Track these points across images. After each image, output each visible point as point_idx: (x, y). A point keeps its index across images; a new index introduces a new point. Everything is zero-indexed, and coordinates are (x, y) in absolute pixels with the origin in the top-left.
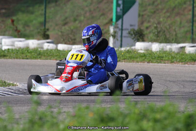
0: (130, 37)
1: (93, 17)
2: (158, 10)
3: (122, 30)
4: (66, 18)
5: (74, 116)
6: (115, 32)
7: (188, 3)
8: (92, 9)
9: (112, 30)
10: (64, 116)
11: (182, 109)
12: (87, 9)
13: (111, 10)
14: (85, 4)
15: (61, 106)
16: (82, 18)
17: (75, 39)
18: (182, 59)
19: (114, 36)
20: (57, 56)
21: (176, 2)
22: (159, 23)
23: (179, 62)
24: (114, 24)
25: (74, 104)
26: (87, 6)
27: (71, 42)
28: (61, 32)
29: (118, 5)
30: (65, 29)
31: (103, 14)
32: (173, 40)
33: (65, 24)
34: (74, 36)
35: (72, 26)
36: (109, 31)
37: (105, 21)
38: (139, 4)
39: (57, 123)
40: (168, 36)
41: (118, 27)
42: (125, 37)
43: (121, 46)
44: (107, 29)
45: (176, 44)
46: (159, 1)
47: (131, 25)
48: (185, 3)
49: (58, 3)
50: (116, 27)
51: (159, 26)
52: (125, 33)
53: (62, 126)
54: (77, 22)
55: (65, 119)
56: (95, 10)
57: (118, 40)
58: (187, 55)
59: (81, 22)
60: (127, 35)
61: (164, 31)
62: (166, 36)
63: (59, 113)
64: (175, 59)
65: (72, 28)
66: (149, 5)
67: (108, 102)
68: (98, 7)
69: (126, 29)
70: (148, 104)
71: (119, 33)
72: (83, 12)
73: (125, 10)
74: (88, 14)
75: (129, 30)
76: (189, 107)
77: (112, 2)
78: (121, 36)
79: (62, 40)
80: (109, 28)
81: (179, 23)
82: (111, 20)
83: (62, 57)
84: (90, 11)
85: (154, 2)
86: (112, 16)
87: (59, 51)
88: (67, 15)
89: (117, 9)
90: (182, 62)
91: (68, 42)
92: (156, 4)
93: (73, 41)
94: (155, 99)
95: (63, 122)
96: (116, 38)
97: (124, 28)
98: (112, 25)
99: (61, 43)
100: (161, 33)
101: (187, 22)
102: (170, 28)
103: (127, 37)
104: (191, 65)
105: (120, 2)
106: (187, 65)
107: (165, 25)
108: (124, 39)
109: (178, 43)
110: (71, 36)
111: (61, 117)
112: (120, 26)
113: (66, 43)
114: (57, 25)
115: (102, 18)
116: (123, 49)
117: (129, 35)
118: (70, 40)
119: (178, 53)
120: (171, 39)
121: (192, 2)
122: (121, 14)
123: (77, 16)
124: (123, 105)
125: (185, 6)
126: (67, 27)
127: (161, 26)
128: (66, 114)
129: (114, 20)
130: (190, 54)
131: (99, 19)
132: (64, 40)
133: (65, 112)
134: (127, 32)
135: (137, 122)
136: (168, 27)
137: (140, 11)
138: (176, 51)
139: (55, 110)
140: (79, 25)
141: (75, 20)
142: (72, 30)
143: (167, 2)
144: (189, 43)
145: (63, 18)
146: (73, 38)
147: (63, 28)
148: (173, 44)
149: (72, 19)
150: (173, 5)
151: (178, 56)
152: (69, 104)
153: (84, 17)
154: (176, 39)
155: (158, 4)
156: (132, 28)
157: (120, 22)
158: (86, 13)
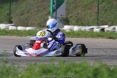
1: (39, 11)
2: (77, 6)
3: (56, 18)
4: (23, 11)
5: (27, 69)
7: (95, 2)
8: (38, 6)
9: (50, 18)
10: (21, 70)
11: (92, 65)
12: (35, 6)
13: (50, 6)
14: (34, 2)
15: (19, 64)
16: (32, 11)
17: (28, 24)
18: (92, 35)
20: (17, 34)
21: (88, 2)
22: (78, 14)
23: (90, 37)
24: (51, 14)
25: (27, 62)
26: (35, 4)
27: (26, 26)
28: (20, 19)
29: (53, 3)
31: (45, 9)
32: (86, 24)
33: (22, 14)
34: (27, 21)
35: (26, 16)
37: (46, 13)
38: (67, 3)
39: (17, 74)
40: (83, 22)
45: (88, 27)
46: (78, 1)
47: (61, 15)
48: (93, 2)
49: (17, 2)
51: (78, 16)
53: (20, 76)
54: (29, 13)
56: (40, 6)
58: (95, 33)
59: (31, 13)
61: (81, 19)
62: (82, 22)
63: (19, 68)
64: (87, 36)
65: (26, 17)
66: (72, 3)
67: (48, 61)
68: (41, 5)
69: (58, 18)
70: (71, 62)
72: (32, 8)
73: (58, 6)
74: (36, 9)
75: (60, 18)
76: (96, 64)
77: (50, 2)
79: (20, 24)
80: (48, 17)
81: (90, 14)
83: (20, 34)
84: (37, 7)
85: (75, 2)
86: (50, 10)
87: (18, 31)
88: (23, 9)
89: (53, 6)
90: (92, 37)
91: (24, 25)
95: (21, 73)
98: (50, 15)
99: (20, 26)
100: (79, 20)
101: (94, 13)
102: (84, 17)
104: (97, 39)
105: (55, 2)
106: (94, 39)
109: (89, 26)
110: (25, 22)
112: (55, 16)
113: (22, 26)
114: (17, 15)
115: (44, 11)
117: (60, 21)
118: (25, 24)
119: (89, 32)
121: (98, 2)
122: (55, 8)
123: (29, 10)
124: (56, 63)
125: (93, 4)
126: (23, 16)
127: (80, 15)
128: (22, 68)
129: (51, 12)
130: (96, 32)
131: (42, 11)
132: (21, 24)
133: (22, 67)
134: (59, 19)
136: (83, 16)
137: (66, 7)
138: (88, 31)
139: (16, 66)
140: (30, 15)
141: (28, 12)
142: (26, 18)
143: (83, 1)
144: (96, 26)
145: (21, 11)
146: (27, 23)
147: (21, 17)
148: (87, 27)
149: (26, 11)
150: (86, 3)
151: (89, 34)
152: (25, 62)
153: (34, 10)
154: (88, 23)
155: (77, 3)
156: (62, 17)
157: (55, 13)
158: (34, 8)
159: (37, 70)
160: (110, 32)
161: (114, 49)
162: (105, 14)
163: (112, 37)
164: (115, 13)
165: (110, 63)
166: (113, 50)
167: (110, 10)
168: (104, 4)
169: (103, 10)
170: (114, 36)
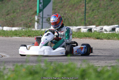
0: (47, 23)
1: (25, 10)
2: (64, 6)
3: (43, 18)
4: (9, 11)
5: (13, 71)
6: (38, 19)
7: (82, 2)
8: (24, 5)
9: (36, 18)
10: (7, 71)
11: (79, 66)
12: (21, 5)
13: (36, 6)
14: (20, 2)
15: (6, 65)
16: (18, 11)
17: (14, 24)
18: (79, 35)
19: (38, 22)
20: (3, 34)
21: (75, 1)
22: (65, 14)
23: (77, 38)
24: (37, 14)
25: (13, 63)
26: (21, 4)
27: (12, 26)
28: (6, 19)
29: (40, 3)
30: (8, 17)
31: (31, 9)
32: (73, 24)
33: (8, 14)
34: (13, 22)
35: (12, 15)
36: (34, 18)
37: (32, 13)
38: (53, 2)
39: (3, 75)
40: (70, 22)
41: (40, 17)
42: (44, 22)
43: (42, 28)
44: (33, 17)
46: (65, 1)
47: (48, 15)
48: (80, 2)
49: (3, 2)
50: (39, 16)
51: (65, 16)
52: (44, 20)
53: (6, 77)
54: (15, 13)
55: (8, 73)
56: (26, 6)
57: (40, 24)
58: (82, 33)
59: (17, 13)
60: (46, 21)
61: (68, 19)
62: (69, 22)
63: (4, 69)
64: (74, 36)
65: (12, 17)
66: (59, 3)
67: (34, 62)
68: (28, 4)
69: (45, 18)
70: (58, 63)
71: (41, 20)
72: (18, 7)
73: (44, 6)
74: (22, 9)
75: (47, 18)
76: (83, 65)
77: (36, 1)
78: (42, 22)
79: (6, 24)
80: (35, 17)
81: (77, 14)
82: (36, 12)
83: (6, 34)
84: (23, 7)
85: (62, 1)
86: (37, 9)
87: (4, 31)
88: (9, 9)
89: (39, 5)
90: (79, 38)
91: (10, 26)
92: (63, 2)
93: (13, 25)
94: (63, 60)
95: (7, 74)
96: (39, 23)
97: (44, 17)
98: (36, 15)
99: (6, 26)
100: (66, 20)
101: (82, 13)
103: (46, 22)
104: (84, 40)
105: (41, 1)
106: (82, 39)
107: (69, 15)
108: (44, 24)
109: (76, 26)
110: (11, 22)
111: (5, 72)
112: (41, 16)
113: (8, 26)
114: (3, 15)
116: (43, 30)
118: (11, 24)
119: (76, 32)
120: (72, 24)
121: (85, 1)
122: (42, 8)
123: (15, 9)
124: (43, 64)
125: (80, 3)
126: (9, 16)
127: (67, 16)
129: (38, 12)
130: (84, 33)
131: (29, 11)
132: (7, 24)
133: (8, 68)
134: (46, 19)
135: (52, 74)
136: (70, 16)
137: (53, 6)
139: (2, 67)
140: (16, 15)
141: (14, 12)
142: (12, 18)
143: (70, 1)
144: (83, 26)
145: (7, 11)
146: (13, 23)
147: (7, 17)
148: (74, 27)
149: (12, 11)
150: (73, 3)
151: (76, 34)
152: (11, 64)
153: (20, 10)
154: (75, 23)
156: (48, 17)
157: (41, 13)
158: (20, 8)
159: (23, 71)
160: (97, 32)
161: (101, 49)
162: (92, 14)
163: (99, 37)
164: (103, 13)
165: (97, 63)
166: (101, 51)
167: (98, 10)
168: (92, 3)
169: (90, 10)
170: (102, 36)
